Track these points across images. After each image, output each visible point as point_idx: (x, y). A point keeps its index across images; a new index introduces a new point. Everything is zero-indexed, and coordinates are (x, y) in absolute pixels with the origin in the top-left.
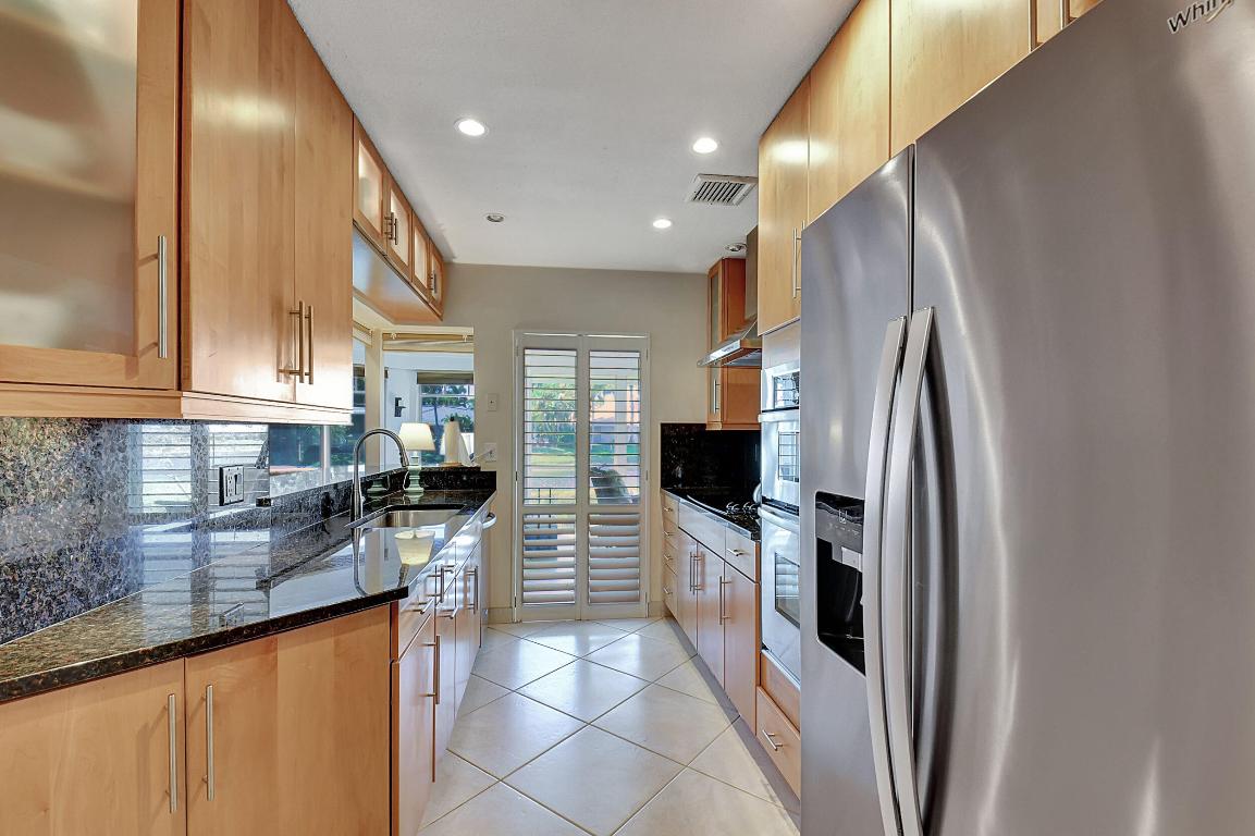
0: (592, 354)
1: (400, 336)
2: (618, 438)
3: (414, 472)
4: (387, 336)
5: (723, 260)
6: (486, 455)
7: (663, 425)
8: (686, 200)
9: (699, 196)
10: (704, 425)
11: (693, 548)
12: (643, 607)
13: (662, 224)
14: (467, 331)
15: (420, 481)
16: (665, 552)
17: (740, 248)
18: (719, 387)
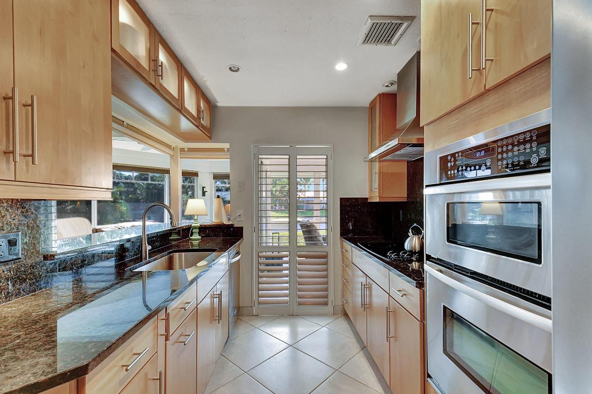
0: (298, 157)
1: (190, 150)
2: (316, 207)
3: (195, 228)
4: (182, 150)
5: (380, 95)
6: (237, 217)
7: (341, 198)
8: (358, 43)
9: (368, 39)
10: (367, 199)
11: (363, 279)
12: (330, 308)
13: (341, 67)
14: (226, 146)
15: (199, 232)
16: (343, 276)
17: (392, 84)
18: (377, 175)
